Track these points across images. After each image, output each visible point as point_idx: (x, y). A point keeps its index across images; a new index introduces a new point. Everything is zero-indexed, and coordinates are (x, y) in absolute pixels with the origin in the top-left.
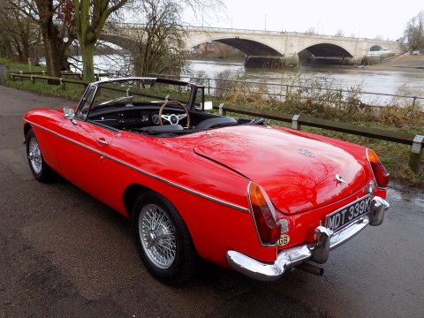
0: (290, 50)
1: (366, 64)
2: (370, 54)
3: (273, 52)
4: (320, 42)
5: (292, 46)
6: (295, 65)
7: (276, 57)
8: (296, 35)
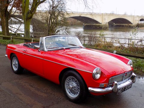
0: (104, 21)
1: (139, 27)
2: (140, 22)
3: (96, 22)
4: (117, 17)
5: (105, 19)
6: (107, 28)
7: (98, 24)
8: (107, 14)
